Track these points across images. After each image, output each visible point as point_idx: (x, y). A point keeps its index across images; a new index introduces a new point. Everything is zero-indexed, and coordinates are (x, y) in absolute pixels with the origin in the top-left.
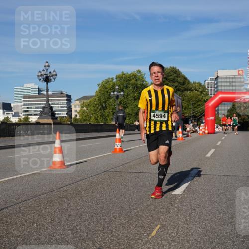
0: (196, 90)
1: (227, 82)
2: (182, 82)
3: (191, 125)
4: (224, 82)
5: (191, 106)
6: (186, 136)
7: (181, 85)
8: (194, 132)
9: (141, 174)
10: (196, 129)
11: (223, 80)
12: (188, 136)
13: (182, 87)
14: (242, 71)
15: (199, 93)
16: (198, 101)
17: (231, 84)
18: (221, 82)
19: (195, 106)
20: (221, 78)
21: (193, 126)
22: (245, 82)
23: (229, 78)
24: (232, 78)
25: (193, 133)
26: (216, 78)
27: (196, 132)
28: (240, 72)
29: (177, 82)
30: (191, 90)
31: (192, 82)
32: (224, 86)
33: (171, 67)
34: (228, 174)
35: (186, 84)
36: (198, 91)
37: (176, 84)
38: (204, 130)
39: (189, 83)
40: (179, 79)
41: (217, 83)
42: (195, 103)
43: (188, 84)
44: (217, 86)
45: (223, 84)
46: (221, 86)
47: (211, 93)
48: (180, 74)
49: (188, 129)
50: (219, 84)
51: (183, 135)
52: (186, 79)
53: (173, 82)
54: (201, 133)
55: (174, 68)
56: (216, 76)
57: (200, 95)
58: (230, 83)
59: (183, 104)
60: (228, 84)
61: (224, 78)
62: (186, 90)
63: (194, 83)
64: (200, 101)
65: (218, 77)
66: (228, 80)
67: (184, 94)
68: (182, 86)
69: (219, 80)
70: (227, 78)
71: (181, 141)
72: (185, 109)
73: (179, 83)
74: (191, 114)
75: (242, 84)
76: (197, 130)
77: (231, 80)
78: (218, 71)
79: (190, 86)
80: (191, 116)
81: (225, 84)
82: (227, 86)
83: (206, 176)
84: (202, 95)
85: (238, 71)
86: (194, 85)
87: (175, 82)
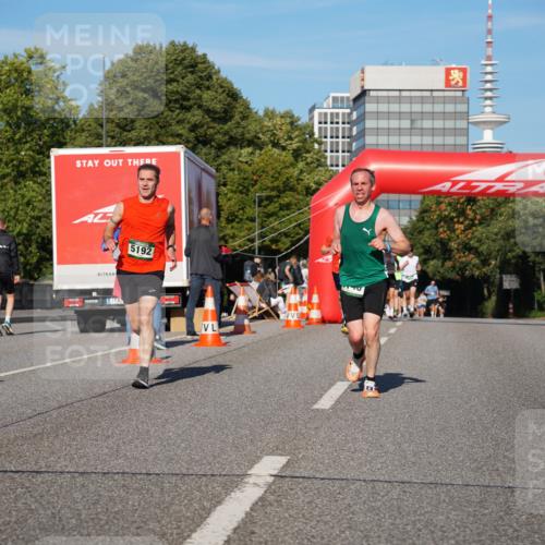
0: (276, 145)
1: (400, 115)
2: (218, 107)
3: (255, 285)
4: (389, 115)
5: (256, 211)
6: (231, 328)
7: (214, 120)
8: (264, 315)
9: (39, 478)
10: (273, 301)
11: (383, 108)
12: (239, 330)
13: (218, 132)
14: (464, 71)
15: (287, 157)
16: (280, 192)
17: (418, 124)
18: (378, 115)
19: (272, 208)
20: (378, 100)
21: (260, 291)
22: (473, 118)
23: (411, 100)
24: (422, 100)
25: (261, 317)
26: (356, 100)
27: (272, 313)
28: (456, 76)
29: (200, 107)
30: (254, 143)
31: (261, 113)
32: (389, 131)
33: (172, 44)
34: (406, 479)
35: (237, 117)
36: (284, 148)
37: (196, 116)
38: (304, 309)
39: (247, 113)
40: (207, 95)
41: (362, 118)
42: (270, 199)
43: (244, 118)
44: (362, 134)
45: (383, 124)
46: (377, 131)
47: (336, 159)
48: (209, 77)
49: (241, 302)
50: (369, 124)
51: (221, 325)
52: (234, 96)
53: (183, 108)
54: (293, 316)
55: (185, 48)
56: (359, 91)
57: (292, 165)
58: (412, 121)
59: (222, 201)
60: (406, 124)
61: (389, 100)
62: (234, 142)
63: (270, 114)
64: (292, 189)
65: (364, 93)
66: (405, 108)
67: (225, 157)
68: (218, 126)
69: (370, 107)
70: (400, 100)
71: (214, 350)
72: (229, 221)
73: (208, 111)
74: (252, 241)
75: (461, 124)
76: (275, 309)
77: (417, 108)
78: (368, 69)
79: (253, 127)
80: (251, 250)
81: (394, 124)
82: (399, 131)
83: (318, 484)
84: (301, 165)
85: (448, 72)
86: (267, 123)
87: (188, 109)
